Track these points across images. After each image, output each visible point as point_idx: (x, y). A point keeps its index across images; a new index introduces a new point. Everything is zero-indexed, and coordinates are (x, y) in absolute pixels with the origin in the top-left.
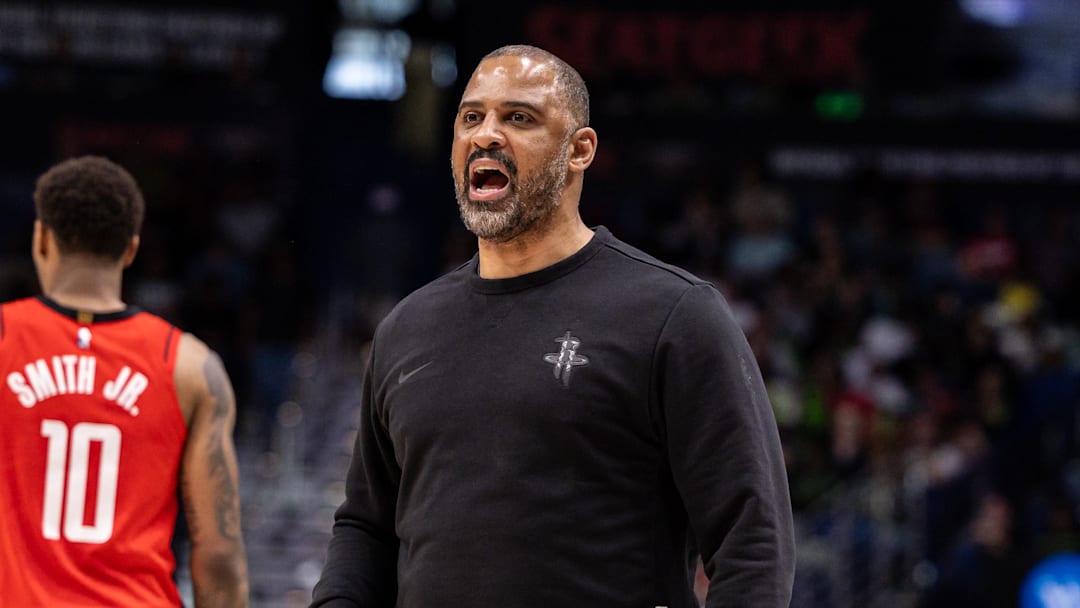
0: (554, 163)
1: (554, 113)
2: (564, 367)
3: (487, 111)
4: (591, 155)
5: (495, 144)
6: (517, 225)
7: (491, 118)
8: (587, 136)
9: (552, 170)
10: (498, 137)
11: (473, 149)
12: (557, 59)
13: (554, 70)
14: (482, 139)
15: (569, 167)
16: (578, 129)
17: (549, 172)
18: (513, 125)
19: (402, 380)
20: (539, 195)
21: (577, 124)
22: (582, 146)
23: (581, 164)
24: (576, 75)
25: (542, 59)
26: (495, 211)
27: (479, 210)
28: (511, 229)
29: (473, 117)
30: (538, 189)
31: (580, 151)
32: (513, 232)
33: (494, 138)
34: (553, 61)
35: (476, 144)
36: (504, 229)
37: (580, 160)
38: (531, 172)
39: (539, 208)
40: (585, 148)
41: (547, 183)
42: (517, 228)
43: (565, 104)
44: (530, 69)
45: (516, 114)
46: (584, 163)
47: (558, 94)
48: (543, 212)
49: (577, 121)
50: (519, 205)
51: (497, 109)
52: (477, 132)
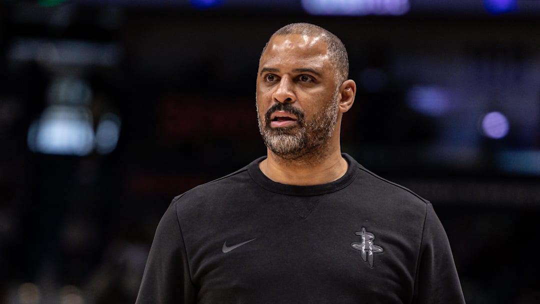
0: (329, 109)
1: (328, 74)
2: (367, 253)
3: (282, 75)
4: (352, 100)
5: (289, 99)
6: (305, 147)
7: (285, 80)
8: (350, 86)
9: (328, 114)
10: (290, 94)
11: (274, 103)
12: (327, 31)
13: (325, 42)
14: (280, 96)
15: (339, 109)
16: (344, 81)
17: (326, 116)
18: (301, 84)
19: (226, 250)
20: (320, 131)
21: (343, 79)
22: (346, 93)
23: (346, 106)
24: (339, 41)
25: (317, 34)
26: (288, 134)
27: (279, 134)
28: (300, 149)
29: (271, 78)
30: (319, 127)
31: (345, 97)
32: (301, 152)
33: (289, 95)
34: (324, 34)
35: (276, 99)
36: (295, 149)
37: (345, 103)
38: (314, 116)
39: (320, 139)
40: (349, 94)
41: (325, 123)
42: (304, 150)
43: (335, 66)
44: (310, 42)
45: (302, 77)
46: (348, 105)
47: (330, 59)
48: (322, 141)
49: (343, 76)
50: (305, 135)
51: (289, 74)
52: (276, 91)
